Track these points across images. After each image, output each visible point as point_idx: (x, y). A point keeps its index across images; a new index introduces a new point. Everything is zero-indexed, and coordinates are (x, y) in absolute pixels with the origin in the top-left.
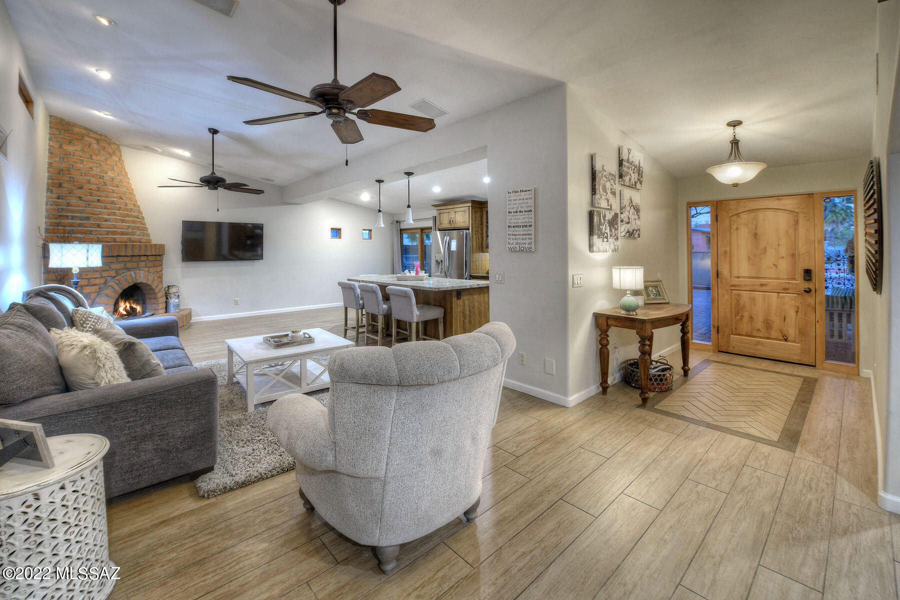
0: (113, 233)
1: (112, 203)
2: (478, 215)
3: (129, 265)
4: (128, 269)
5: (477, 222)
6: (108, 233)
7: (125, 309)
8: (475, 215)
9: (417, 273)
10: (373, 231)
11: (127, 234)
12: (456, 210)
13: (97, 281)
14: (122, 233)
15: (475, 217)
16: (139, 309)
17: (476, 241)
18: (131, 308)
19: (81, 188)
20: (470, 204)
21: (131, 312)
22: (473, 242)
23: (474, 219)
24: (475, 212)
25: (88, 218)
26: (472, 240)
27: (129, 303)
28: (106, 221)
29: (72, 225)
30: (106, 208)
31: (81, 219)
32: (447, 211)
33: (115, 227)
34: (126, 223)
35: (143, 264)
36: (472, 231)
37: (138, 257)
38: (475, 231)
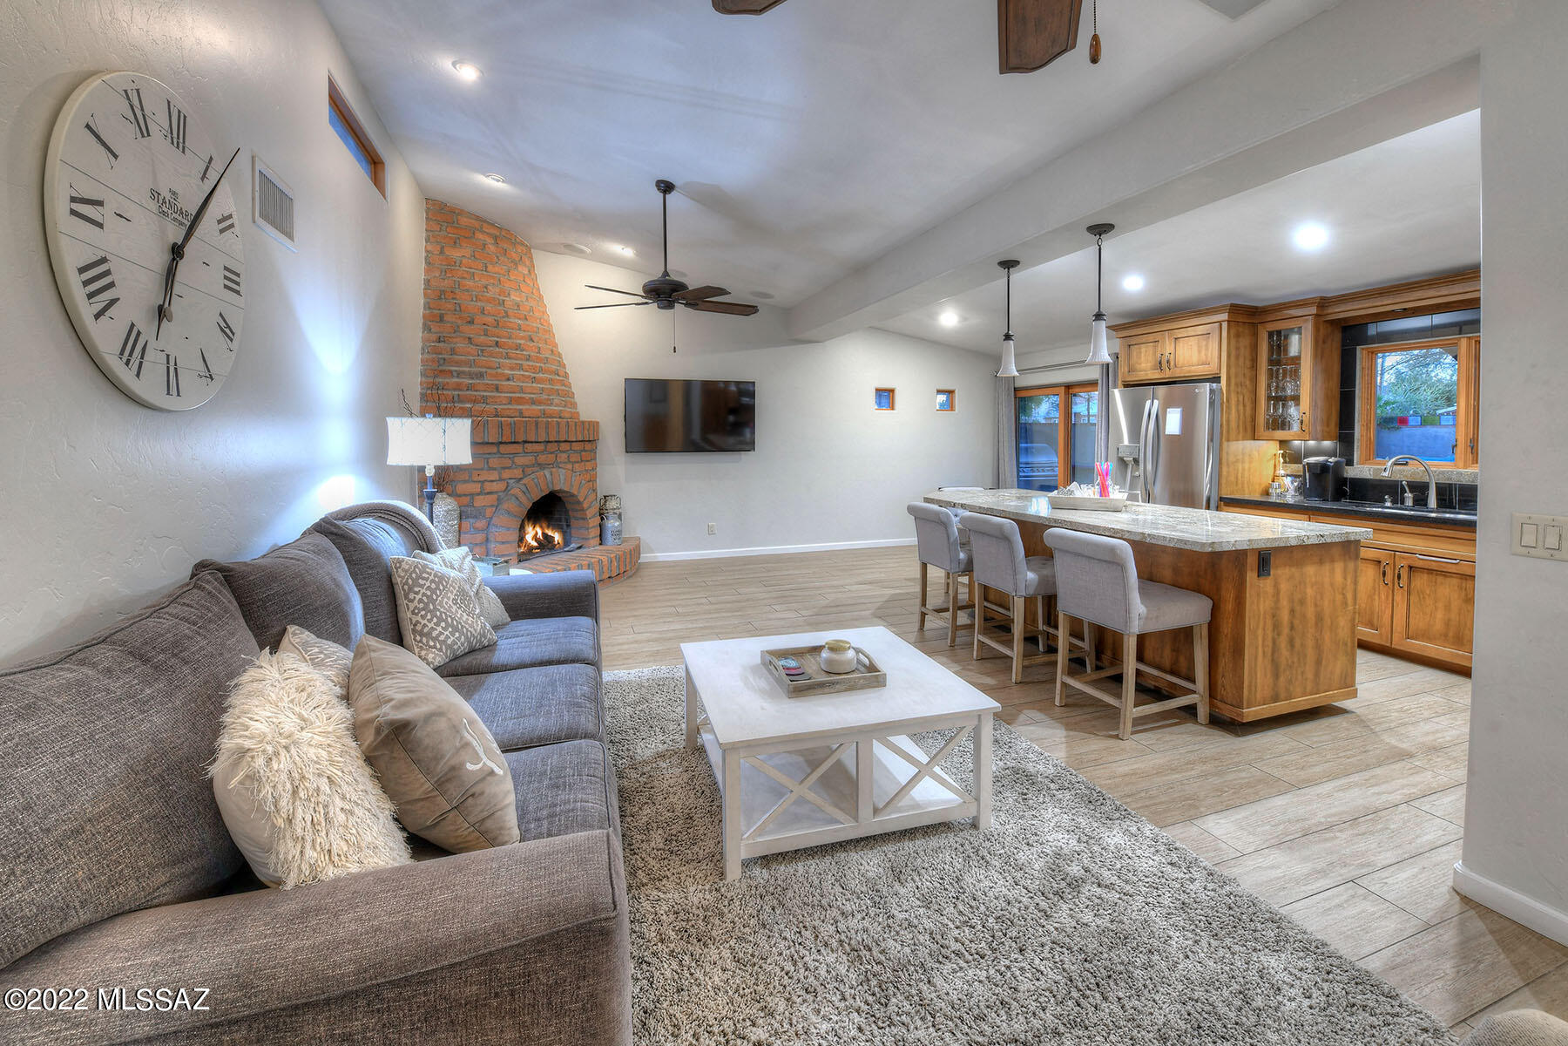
0: (519, 401)
1: (518, 347)
2: (1245, 342)
3: (542, 458)
4: (541, 466)
5: (1241, 360)
6: (511, 401)
7: (535, 538)
8: (1237, 341)
9: (1104, 491)
10: (956, 392)
11: (540, 403)
12: (1180, 333)
13: (496, 487)
14: (533, 402)
15: (1238, 349)
16: (557, 537)
17: (1238, 411)
18: (544, 535)
19: (471, 322)
20: (1225, 316)
21: (545, 542)
22: (1229, 413)
23: (1233, 353)
24: (1238, 335)
25: (481, 375)
26: (1229, 408)
27: (541, 527)
28: (508, 379)
29: (458, 387)
30: (508, 357)
31: (471, 375)
32: (1151, 338)
33: (522, 390)
34: (538, 383)
35: (564, 456)
36: (1228, 385)
37: (556, 444)
38: (1236, 385)
